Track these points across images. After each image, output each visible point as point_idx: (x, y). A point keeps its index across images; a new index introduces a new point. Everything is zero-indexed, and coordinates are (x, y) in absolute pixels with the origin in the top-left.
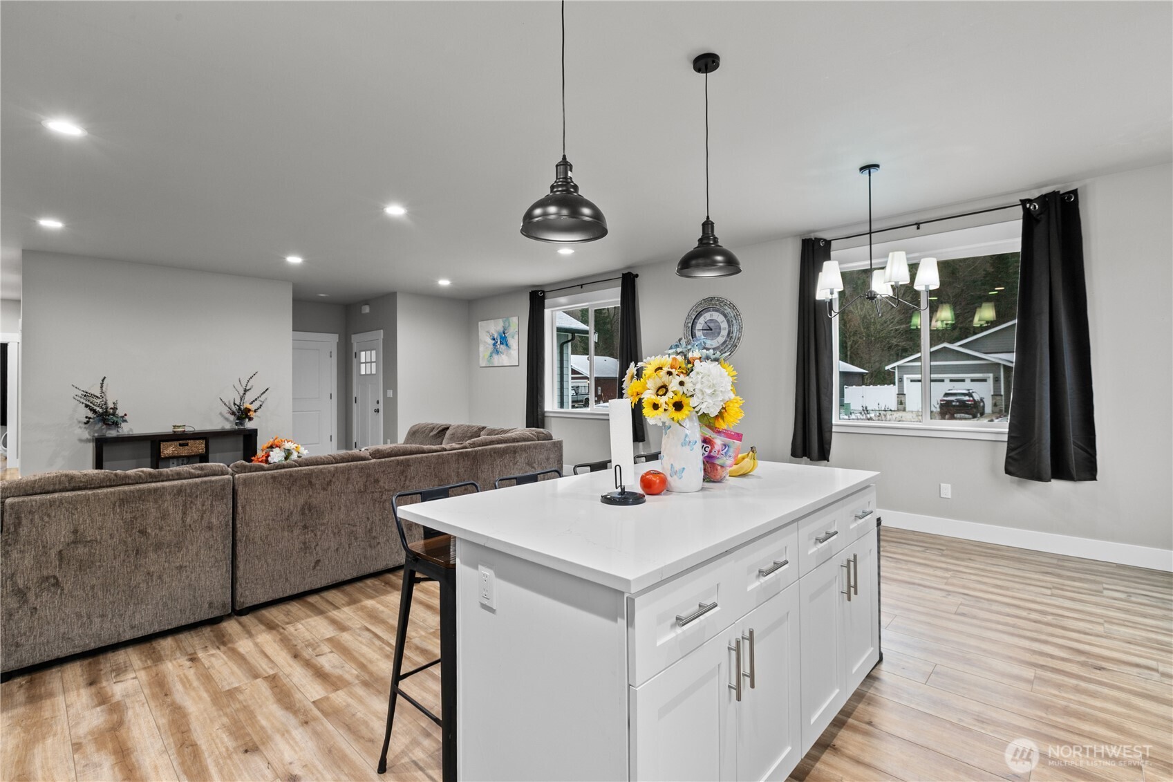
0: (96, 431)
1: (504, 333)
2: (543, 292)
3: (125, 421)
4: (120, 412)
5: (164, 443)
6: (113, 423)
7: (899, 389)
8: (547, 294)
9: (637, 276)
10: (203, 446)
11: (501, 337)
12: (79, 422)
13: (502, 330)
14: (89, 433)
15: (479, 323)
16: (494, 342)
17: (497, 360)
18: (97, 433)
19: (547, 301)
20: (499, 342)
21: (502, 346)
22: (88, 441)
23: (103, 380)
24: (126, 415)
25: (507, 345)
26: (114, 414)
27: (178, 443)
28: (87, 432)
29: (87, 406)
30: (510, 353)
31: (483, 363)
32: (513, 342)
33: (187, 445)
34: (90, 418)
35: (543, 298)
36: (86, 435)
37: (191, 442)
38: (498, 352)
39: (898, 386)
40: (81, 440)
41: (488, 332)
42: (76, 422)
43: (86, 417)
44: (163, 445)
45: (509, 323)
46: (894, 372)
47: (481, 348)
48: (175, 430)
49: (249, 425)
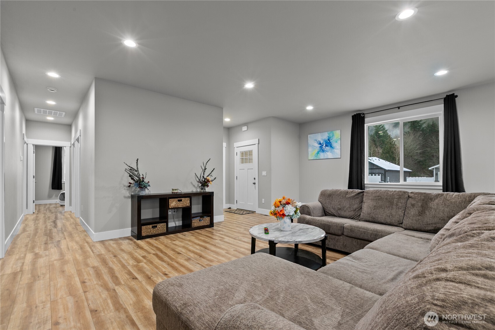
0: (133, 192)
1: (329, 140)
2: (364, 114)
3: (149, 186)
4: (146, 180)
5: (171, 199)
6: (144, 186)
7: (435, 178)
8: (366, 115)
9: (457, 96)
10: (189, 201)
11: (326, 142)
12: (124, 186)
13: (327, 138)
14: (129, 192)
15: (309, 136)
16: (320, 145)
17: (322, 155)
18: (133, 193)
19: (366, 120)
20: (324, 145)
21: (327, 147)
22: (128, 197)
23: (137, 161)
24: (149, 182)
25: (331, 146)
26: (143, 181)
27: (177, 199)
28: (128, 192)
29: (130, 176)
30: (334, 151)
31: (310, 158)
32: (337, 145)
33: (181, 200)
34: (131, 183)
35: (363, 118)
36: (128, 194)
37: (183, 199)
38: (323, 151)
39: (435, 177)
40: (125, 197)
41: (316, 140)
42: (122, 185)
43: (129, 183)
44: (170, 200)
45: (333, 134)
46: (433, 171)
47: (310, 149)
48: (173, 192)
49: (208, 190)
